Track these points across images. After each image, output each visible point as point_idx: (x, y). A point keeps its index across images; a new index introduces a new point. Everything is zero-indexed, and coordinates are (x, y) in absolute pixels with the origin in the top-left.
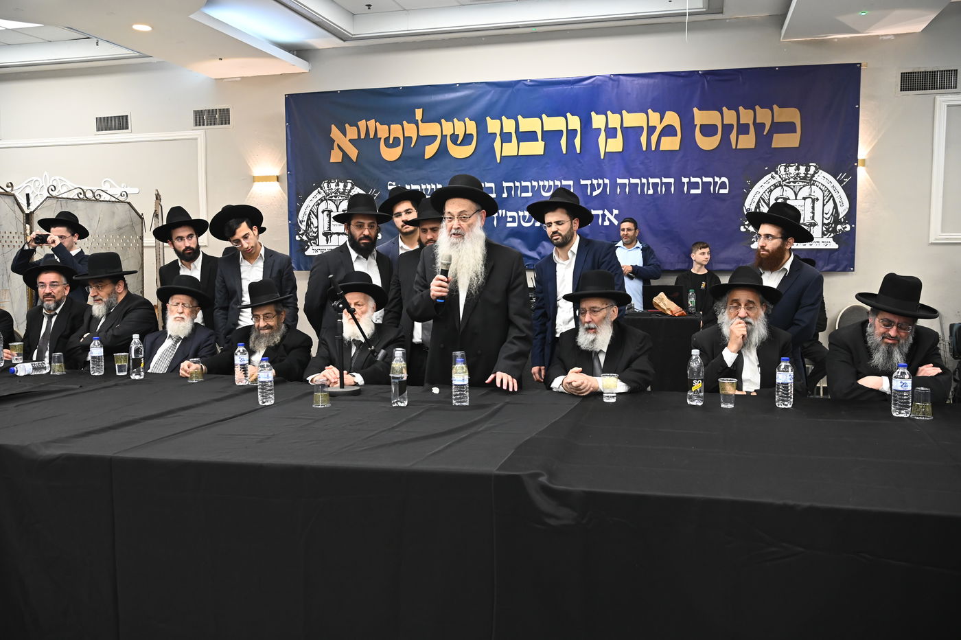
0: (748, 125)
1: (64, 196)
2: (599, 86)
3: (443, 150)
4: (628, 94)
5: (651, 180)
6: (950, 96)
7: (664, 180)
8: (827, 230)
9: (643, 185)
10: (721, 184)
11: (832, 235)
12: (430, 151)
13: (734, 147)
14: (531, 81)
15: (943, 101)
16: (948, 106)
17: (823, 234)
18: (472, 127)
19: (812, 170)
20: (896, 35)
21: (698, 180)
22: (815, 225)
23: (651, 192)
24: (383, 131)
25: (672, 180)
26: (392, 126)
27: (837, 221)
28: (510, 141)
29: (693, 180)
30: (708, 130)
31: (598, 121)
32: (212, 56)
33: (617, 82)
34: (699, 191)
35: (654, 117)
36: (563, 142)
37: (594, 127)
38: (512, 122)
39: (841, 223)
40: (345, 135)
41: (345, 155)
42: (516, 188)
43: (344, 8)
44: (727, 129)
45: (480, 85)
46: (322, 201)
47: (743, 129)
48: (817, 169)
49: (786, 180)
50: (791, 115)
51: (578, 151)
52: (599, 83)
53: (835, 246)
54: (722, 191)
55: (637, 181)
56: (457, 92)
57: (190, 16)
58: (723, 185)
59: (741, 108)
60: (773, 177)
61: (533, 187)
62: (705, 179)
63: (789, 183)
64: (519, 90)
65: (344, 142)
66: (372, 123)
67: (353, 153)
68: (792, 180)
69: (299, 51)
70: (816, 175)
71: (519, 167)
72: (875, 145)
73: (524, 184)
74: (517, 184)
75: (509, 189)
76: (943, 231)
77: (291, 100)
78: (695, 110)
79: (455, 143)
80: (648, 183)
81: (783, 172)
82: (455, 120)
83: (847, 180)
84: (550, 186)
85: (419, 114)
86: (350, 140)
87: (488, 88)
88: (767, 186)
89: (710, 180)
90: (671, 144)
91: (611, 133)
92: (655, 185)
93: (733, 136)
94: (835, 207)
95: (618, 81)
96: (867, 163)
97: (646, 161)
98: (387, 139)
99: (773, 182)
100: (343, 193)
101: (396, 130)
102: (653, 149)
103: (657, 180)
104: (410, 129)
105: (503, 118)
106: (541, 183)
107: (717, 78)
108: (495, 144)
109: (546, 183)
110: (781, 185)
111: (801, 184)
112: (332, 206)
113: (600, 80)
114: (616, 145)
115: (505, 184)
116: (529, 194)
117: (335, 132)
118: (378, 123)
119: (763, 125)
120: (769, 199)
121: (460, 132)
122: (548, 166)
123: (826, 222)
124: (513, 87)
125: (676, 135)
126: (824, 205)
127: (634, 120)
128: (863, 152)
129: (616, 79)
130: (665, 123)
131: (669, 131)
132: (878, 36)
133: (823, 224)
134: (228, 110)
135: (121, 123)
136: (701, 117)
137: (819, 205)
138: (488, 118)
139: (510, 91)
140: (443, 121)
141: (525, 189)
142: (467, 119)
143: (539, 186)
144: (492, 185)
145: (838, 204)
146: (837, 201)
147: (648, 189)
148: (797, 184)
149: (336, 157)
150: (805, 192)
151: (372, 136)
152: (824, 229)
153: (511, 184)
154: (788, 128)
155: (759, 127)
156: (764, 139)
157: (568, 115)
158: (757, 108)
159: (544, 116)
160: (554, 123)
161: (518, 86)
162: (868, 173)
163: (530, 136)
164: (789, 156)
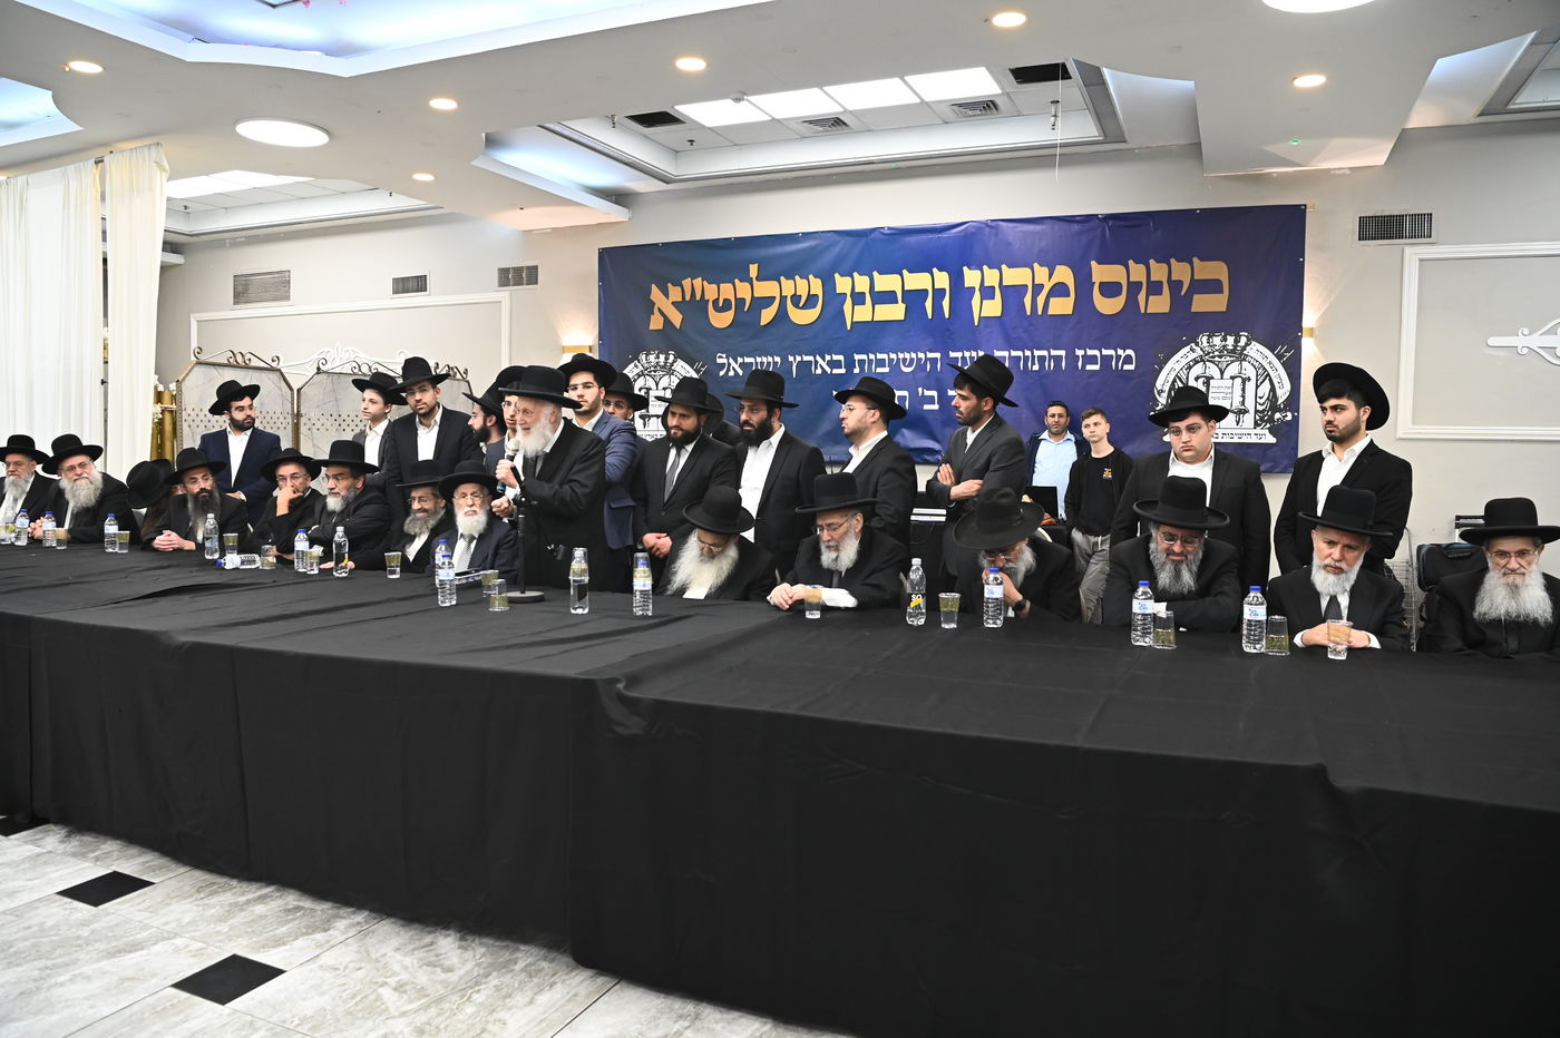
0: (1161, 283)
1: (337, 370)
2: (973, 234)
3: (782, 313)
4: (1009, 244)
5: (1037, 353)
6: (1422, 247)
7: (1054, 353)
8: (1262, 419)
9: (1026, 358)
10: (1125, 358)
11: (1268, 425)
12: (767, 315)
13: (1143, 311)
14: (889, 228)
15: (1413, 253)
16: (1421, 260)
17: (1256, 425)
18: (817, 286)
19: (1243, 341)
20: (1350, 169)
21: (1096, 352)
22: (1245, 411)
23: (1036, 367)
24: (711, 292)
25: (1063, 353)
26: (721, 285)
27: (1274, 408)
28: (864, 303)
29: (1090, 352)
30: (1110, 289)
31: (971, 278)
32: (512, 206)
33: (994, 231)
34: (1097, 367)
35: (1041, 273)
36: (929, 304)
37: (966, 286)
38: (866, 279)
39: (1280, 410)
40: (667, 296)
41: (667, 321)
42: (870, 361)
43: (662, 145)
44: (1134, 288)
45: (829, 235)
46: (640, 376)
47: (1155, 288)
48: (1249, 340)
49: (1209, 353)
50: (1218, 270)
51: (947, 316)
52: (973, 230)
53: (1273, 440)
54: (1126, 367)
55: (1019, 353)
56: (799, 242)
57: (473, 163)
58: (1128, 360)
59: (1152, 262)
60: (1192, 350)
61: (891, 360)
62: (1105, 352)
63: (1213, 357)
64: (873, 240)
65: (665, 305)
66: (698, 282)
67: (676, 318)
68: (1216, 353)
69: (618, 197)
70: (1248, 348)
71: (873, 334)
72: (1327, 309)
73: (880, 356)
74: (872, 356)
75: (861, 362)
76: (1414, 423)
77: (605, 255)
78: (1093, 263)
79: (796, 305)
80: (1033, 357)
81: (1205, 344)
82: (797, 277)
83: (1288, 355)
84: (912, 360)
85: (753, 270)
86: (673, 303)
87: (837, 237)
88: (1184, 362)
89: (1112, 352)
90: (1062, 306)
91: (987, 293)
92: (1042, 359)
93: (1142, 297)
94: (1273, 389)
95: (996, 228)
96: (1316, 333)
97: (1031, 328)
98: (716, 302)
99: (1192, 356)
100: (664, 367)
101: (727, 291)
102: (1040, 313)
103: (1045, 353)
104: (744, 290)
105: (855, 274)
106: (901, 356)
107: (1122, 223)
108: (844, 307)
109: (907, 356)
110: (1202, 360)
111: (1228, 358)
112: (650, 383)
113: (974, 227)
114: (993, 308)
115: (857, 357)
116: (886, 370)
117: (656, 294)
118: (705, 282)
119: (1181, 283)
120: (1187, 378)
121: (803, 293)
122: (908, 334)
123: (1260, 408)
124: (867, 236)
125: (1069, 296)
126: (1257, 387)
127: (1015, 276)
128: (1310, 318)
129: (993, 226)
130: (1055, 279)
131: (1059, 290)
132: (1329, 170)
133: (1256, 411)
134: (536, 268)
135: (418, 284)
136: (1101, 273)
137: (1250, 386)
138: (837, 275)
139: (863, 240)
140: (782, 278)
141: (881, 363)
142: (811, 277)
143: (898, 359)
144: (841, 358)
145: (1277, 386)
146: (1275, 381)
147: (1033, 363)
148: (1223, 359)
149: (656, 323)
150: (1233, 369)
151: (698, 298)
152: (1258, 418)
153: (864, 357)
154: (1212, 286)
155: (1175, 286)
156: (1180, 300)
157: (935, 270)
158: (1173, 261)
159: (905, 272)
160: (918, 281)
161: (873, 236)
162: (1317, 345)
163: (889, 297)
164: (1213, 324)
